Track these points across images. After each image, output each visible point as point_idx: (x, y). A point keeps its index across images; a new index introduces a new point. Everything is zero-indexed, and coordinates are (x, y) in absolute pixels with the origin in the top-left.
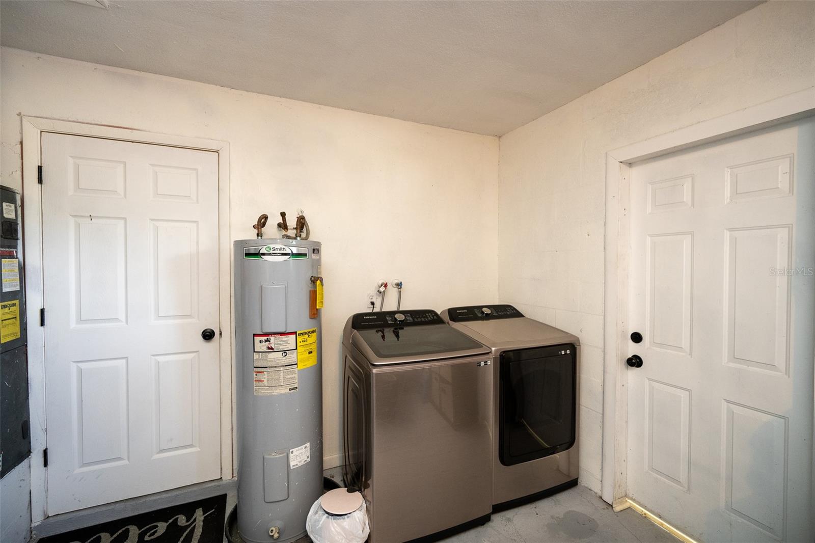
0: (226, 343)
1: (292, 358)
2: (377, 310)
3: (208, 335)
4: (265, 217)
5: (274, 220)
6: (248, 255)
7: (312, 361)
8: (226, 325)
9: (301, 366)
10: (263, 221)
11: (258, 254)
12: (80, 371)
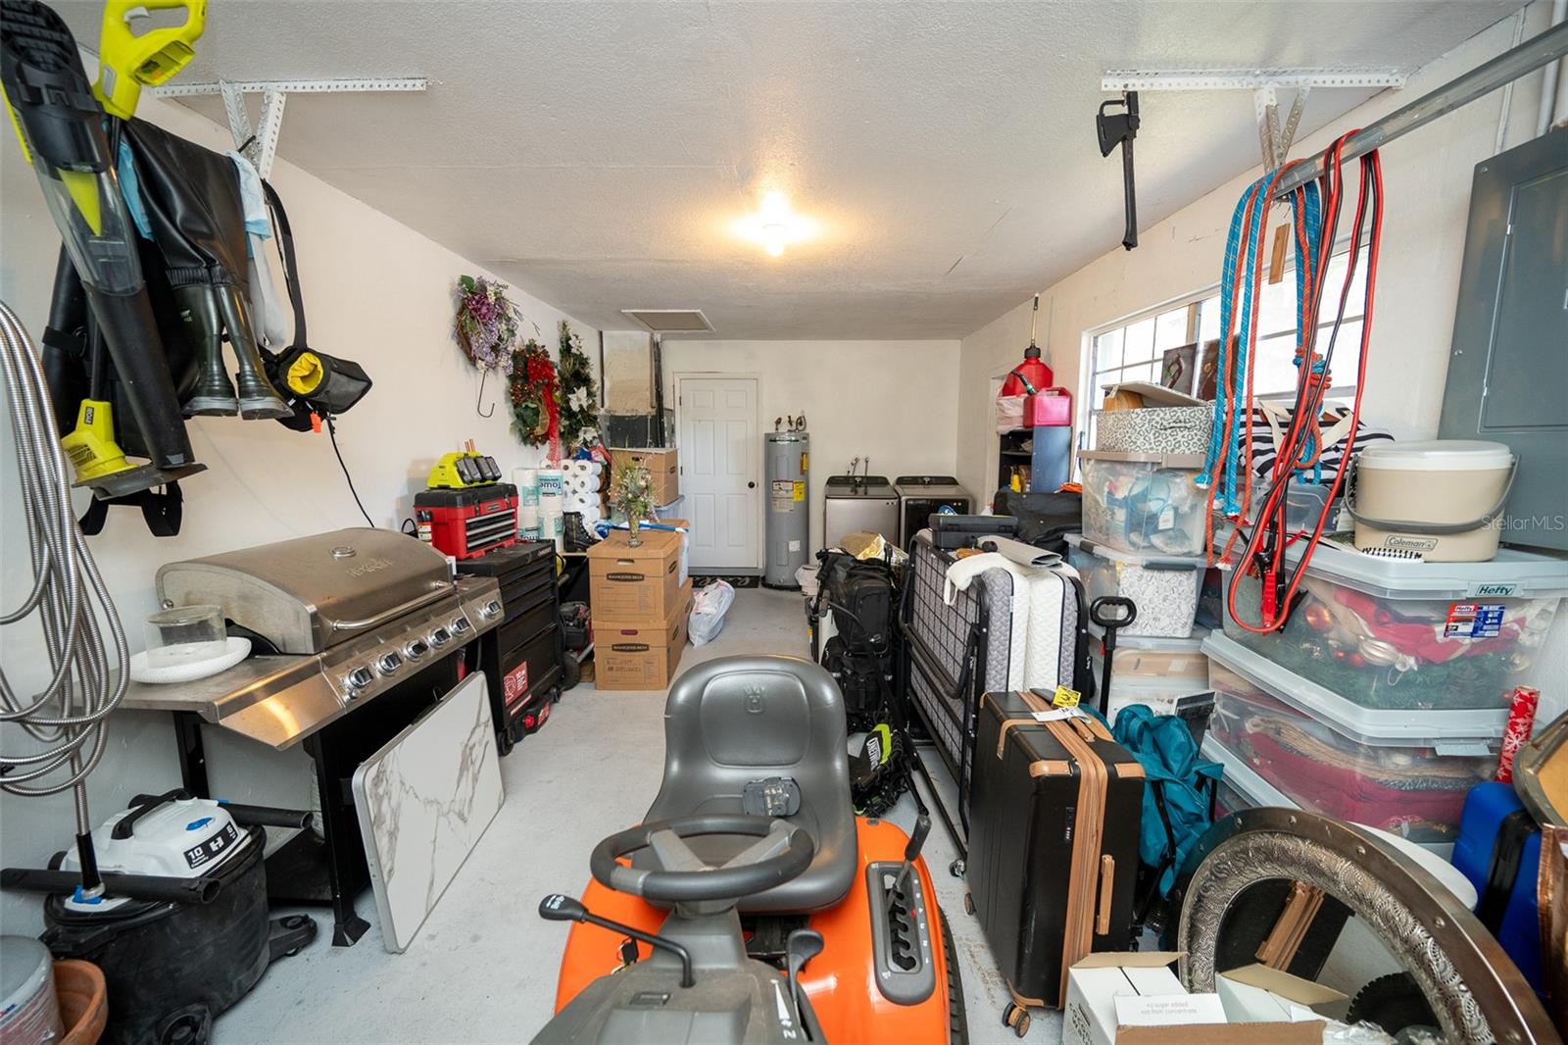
0: (761, 489)
1: (790, 494)
2: (851, 474)
3: (751, 485)
4: (780, 419)
5: (785, 419)
6: (771, 441)
7: (801, 498)
8: (760, 481)
9: (795, 500)
10: (779, 422)
11: (775, 441)
12: (696, 499)
